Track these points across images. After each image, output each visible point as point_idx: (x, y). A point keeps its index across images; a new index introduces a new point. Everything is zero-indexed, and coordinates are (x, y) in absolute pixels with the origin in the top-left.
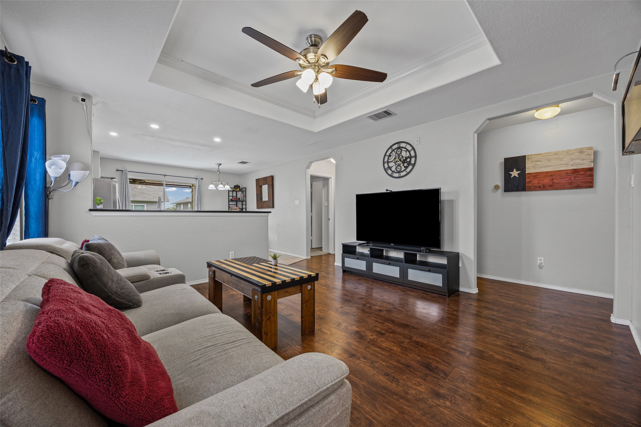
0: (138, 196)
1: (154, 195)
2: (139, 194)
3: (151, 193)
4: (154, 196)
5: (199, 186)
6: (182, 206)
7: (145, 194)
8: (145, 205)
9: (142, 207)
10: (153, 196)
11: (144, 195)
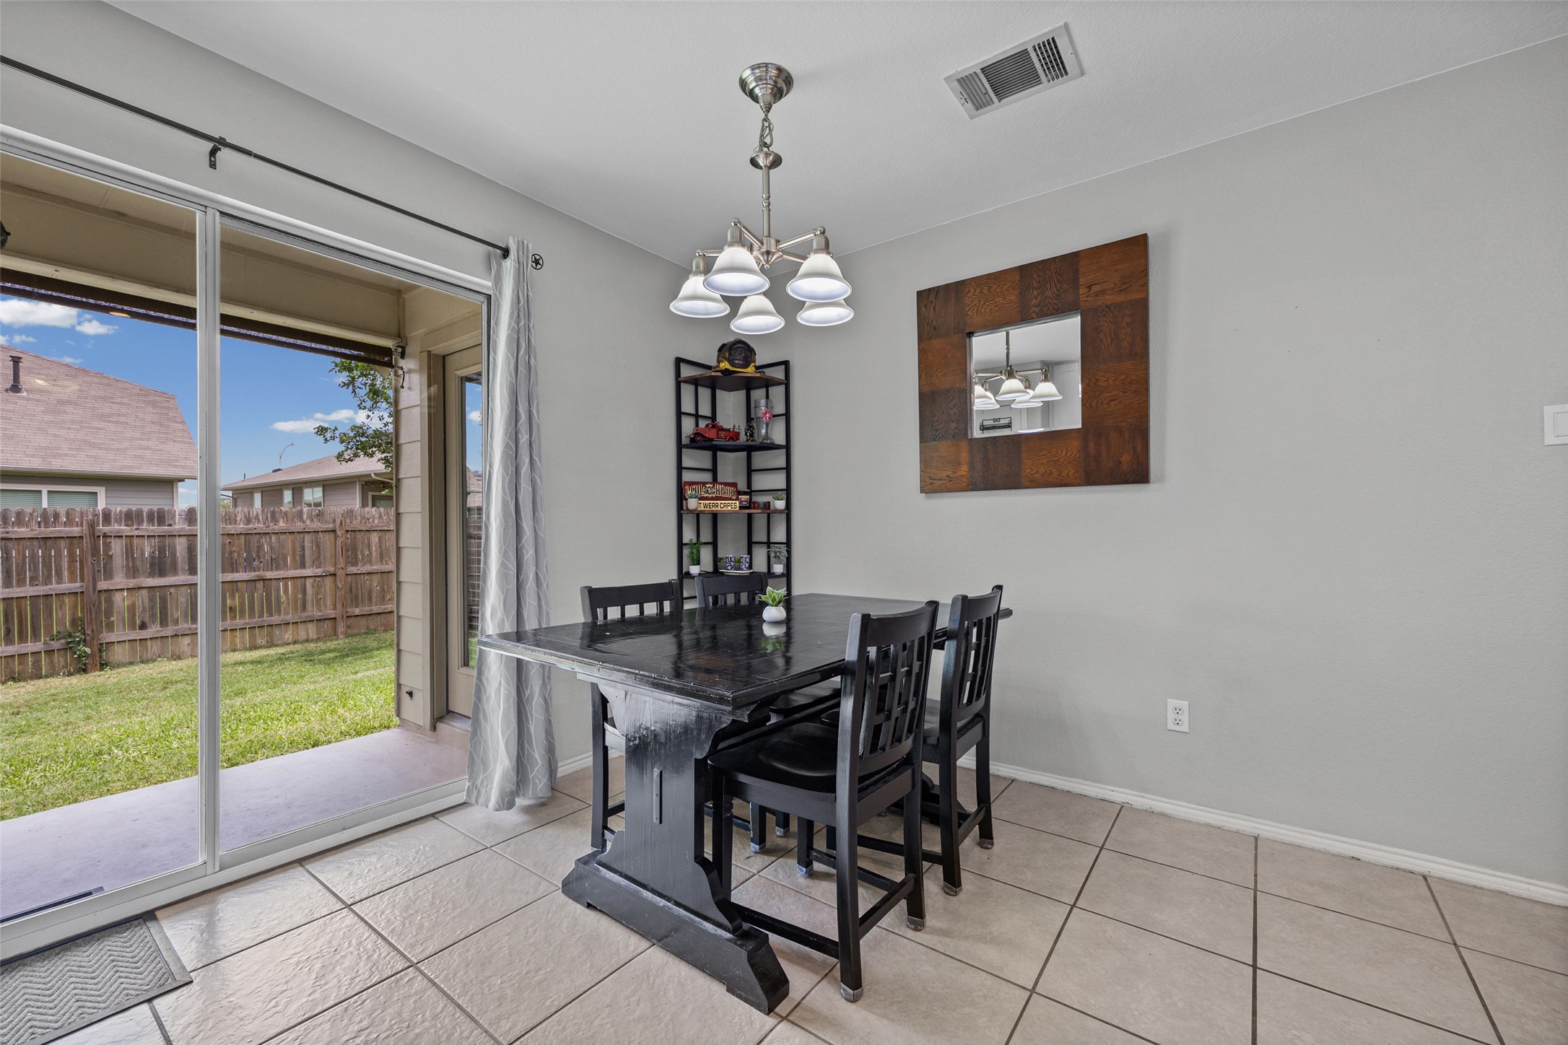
0: (66, 455)
1: (139, 452)
2: (70, 449)
3: (126, 444)
4: (141, 457)
5: (523, 310)
6: (257, 497)
7: (99, 448)
8: (101, 491)
9: (86, 499)
10: (135, 456)
11: (94, 452)
